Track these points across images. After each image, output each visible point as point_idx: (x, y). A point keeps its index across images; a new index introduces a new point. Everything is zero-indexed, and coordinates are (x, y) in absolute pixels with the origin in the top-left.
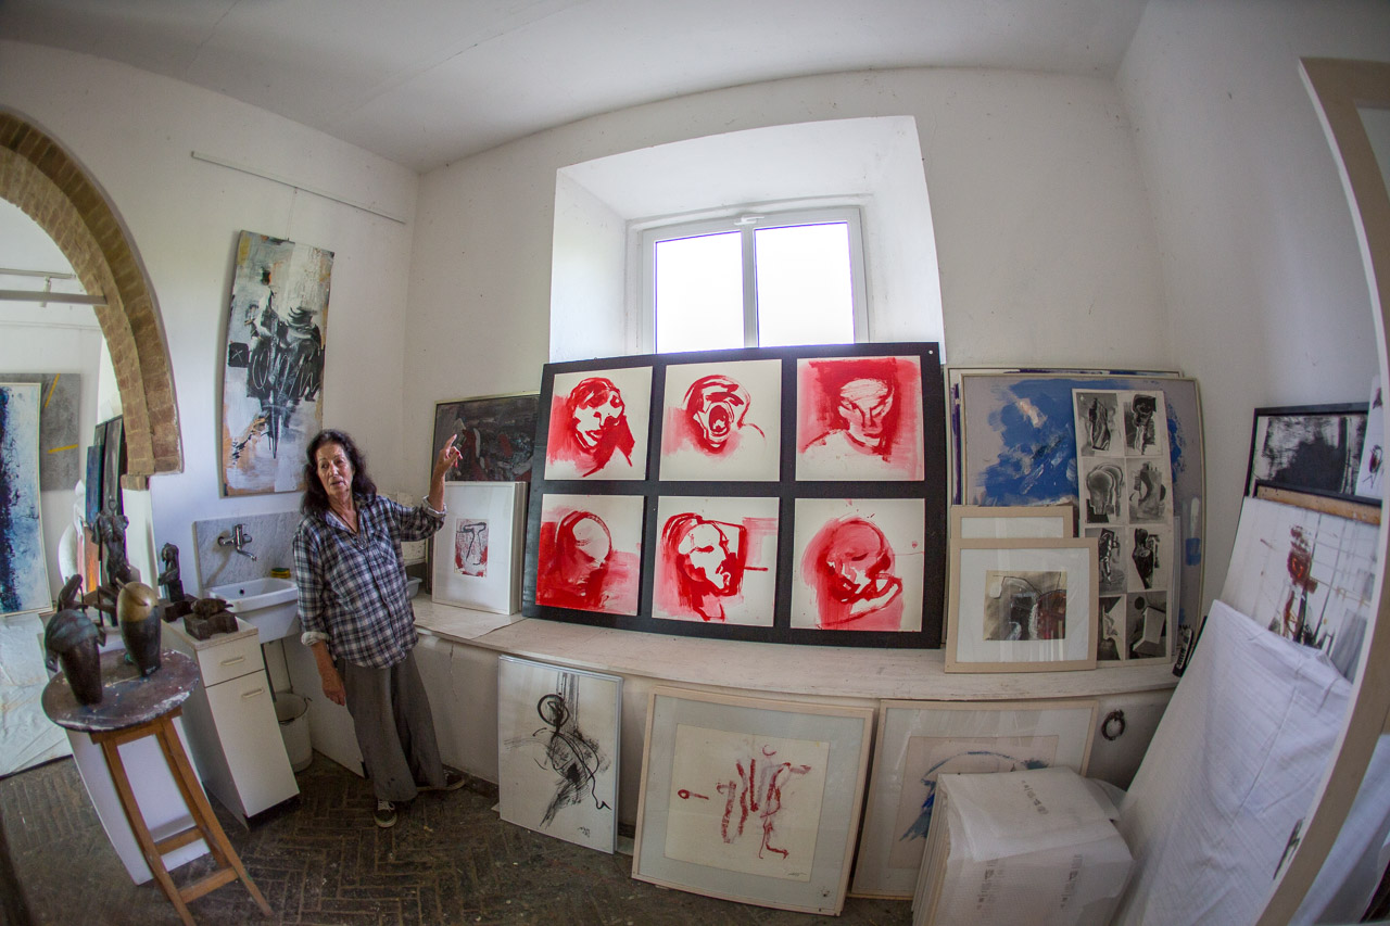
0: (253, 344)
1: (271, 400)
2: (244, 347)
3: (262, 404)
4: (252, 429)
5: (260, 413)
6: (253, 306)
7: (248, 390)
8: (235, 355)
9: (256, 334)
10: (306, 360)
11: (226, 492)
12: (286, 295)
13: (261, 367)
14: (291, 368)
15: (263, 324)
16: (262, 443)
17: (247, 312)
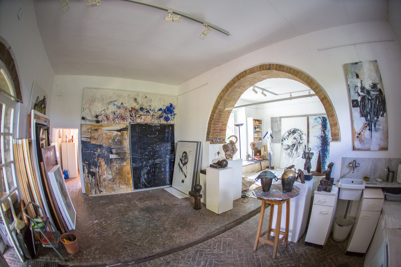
0: (359, 99)
1: (369, 118)
2: (357, 100)
3: (366, 119)
4: (363, 128)
5: (365, 122)
6: (356, 87)
7: (361, 114)
8: (354, 103)
9: (360, 95)
10: (379, 102)
11: (354, 149)
12: (366, 80)
13: (364, 107)
14: (374, 105)
15: (361, 92)
16: (367, 133)
17: (355, 89)
